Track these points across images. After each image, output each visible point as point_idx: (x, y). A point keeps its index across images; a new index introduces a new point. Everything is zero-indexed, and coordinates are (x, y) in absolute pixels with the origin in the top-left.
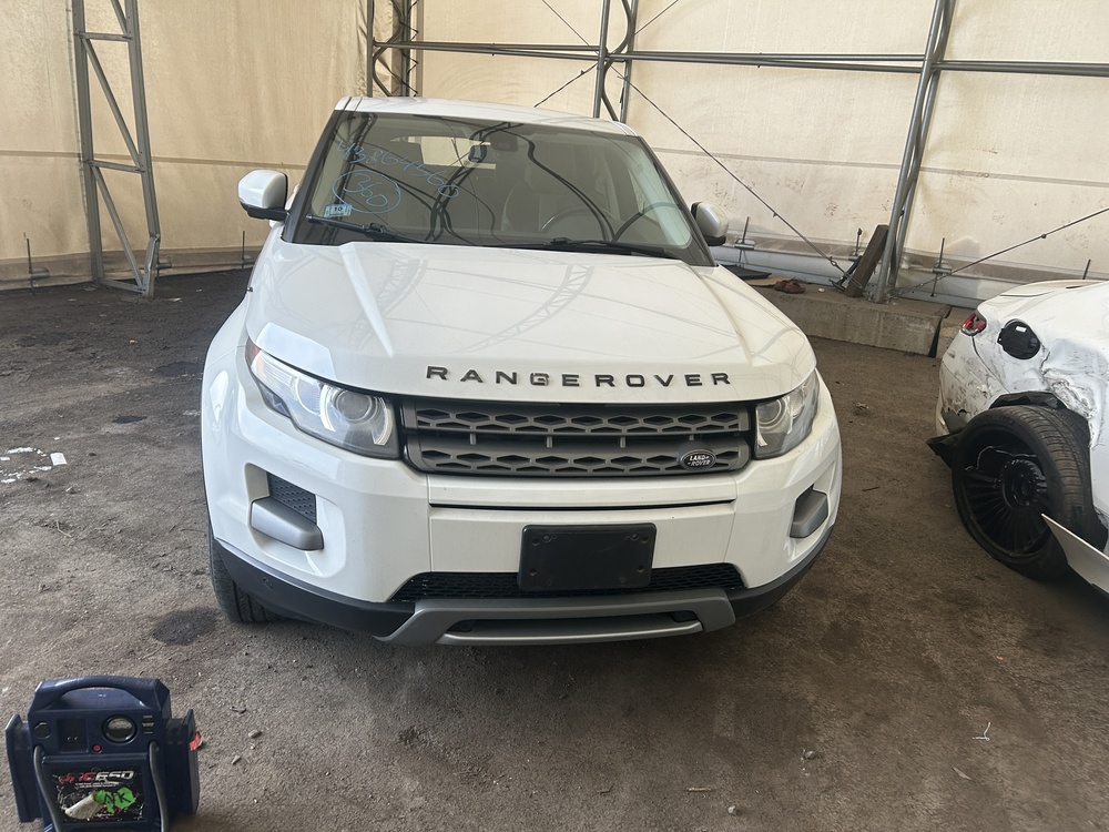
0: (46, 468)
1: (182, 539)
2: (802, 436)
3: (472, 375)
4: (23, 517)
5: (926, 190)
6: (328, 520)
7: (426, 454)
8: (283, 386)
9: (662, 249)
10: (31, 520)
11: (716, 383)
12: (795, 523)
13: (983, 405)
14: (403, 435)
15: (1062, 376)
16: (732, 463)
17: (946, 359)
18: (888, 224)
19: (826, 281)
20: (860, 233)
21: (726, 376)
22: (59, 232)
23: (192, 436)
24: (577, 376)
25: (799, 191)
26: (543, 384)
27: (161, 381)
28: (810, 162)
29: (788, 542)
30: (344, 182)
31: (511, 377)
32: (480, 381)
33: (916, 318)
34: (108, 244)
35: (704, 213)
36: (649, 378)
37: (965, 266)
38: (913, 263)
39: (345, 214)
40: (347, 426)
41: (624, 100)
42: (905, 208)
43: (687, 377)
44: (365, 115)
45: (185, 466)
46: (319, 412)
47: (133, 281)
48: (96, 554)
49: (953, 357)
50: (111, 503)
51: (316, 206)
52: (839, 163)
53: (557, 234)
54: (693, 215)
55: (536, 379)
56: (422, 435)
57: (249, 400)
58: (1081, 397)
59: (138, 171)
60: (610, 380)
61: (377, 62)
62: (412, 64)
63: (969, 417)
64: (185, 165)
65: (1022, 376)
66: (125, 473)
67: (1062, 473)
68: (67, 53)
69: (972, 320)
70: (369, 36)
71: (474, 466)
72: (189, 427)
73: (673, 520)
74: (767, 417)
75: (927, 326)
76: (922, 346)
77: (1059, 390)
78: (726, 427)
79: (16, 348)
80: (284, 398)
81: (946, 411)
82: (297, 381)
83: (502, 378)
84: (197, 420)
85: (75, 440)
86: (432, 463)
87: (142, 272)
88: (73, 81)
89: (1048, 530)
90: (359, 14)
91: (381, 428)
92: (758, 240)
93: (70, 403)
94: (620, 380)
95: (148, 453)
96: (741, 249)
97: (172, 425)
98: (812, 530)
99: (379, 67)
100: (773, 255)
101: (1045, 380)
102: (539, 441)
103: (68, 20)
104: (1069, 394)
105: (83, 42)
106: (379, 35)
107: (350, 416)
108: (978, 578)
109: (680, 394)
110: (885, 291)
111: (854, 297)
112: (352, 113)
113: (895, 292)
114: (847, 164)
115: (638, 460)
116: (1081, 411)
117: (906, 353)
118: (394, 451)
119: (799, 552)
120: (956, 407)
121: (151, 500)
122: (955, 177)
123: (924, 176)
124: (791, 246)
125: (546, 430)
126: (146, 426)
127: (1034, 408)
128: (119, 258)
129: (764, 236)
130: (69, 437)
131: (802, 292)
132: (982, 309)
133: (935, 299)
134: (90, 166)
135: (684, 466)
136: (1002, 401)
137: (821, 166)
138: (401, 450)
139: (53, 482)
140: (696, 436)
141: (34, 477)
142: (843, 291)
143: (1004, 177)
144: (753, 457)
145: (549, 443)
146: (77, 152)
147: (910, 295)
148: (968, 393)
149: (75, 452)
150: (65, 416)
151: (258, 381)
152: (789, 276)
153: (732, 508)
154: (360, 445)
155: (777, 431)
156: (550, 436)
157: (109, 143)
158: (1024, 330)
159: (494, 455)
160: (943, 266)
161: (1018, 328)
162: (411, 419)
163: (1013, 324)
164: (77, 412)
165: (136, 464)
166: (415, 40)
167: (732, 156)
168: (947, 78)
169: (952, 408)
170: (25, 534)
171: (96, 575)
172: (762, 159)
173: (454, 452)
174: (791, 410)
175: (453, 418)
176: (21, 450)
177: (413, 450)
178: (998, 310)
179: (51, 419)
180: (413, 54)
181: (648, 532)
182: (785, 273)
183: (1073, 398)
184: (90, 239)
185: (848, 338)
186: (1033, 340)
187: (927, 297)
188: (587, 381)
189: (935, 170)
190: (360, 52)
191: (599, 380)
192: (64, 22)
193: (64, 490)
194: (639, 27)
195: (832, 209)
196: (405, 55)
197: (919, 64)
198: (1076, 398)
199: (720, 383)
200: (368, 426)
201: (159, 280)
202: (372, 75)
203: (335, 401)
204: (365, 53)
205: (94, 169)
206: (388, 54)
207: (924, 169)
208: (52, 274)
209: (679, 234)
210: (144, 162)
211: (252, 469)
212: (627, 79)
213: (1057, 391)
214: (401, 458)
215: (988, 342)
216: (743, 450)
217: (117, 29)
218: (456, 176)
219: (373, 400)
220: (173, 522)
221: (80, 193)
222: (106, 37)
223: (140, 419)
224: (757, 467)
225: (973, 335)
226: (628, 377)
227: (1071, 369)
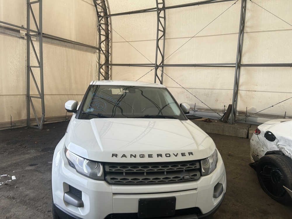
0: (10, 181)
1: (45, 201)
2: (214, 168)
3: (124, 156)
4: (3, 195)
5: (240, 95)
6: (85, 198)
7: (112, 179)
8: (74, 160)
9: (173, 116)
10: (5, 196)
11: (189, 155)
12: (215, 194)
13: (263, 154)
14: (105, 173)
15: (283, 146)
16: (196, 177)
17: (251, 141)
18: (232, 104)
19: (217, 119)
20: (225, 106)
21: (192, 153)
22: (19, 114)
23: (49, 169)
24: (152, 155)
25: (208, 96)
26: (143, 157)
27: (43, 153)
28: (210, 89)
29: (213, 199)
30: (92, 103)
31: (134, 155)
32: (126, 157)
33: (242, 128)
34: (32, 116)
35: (183, 106)
36: (171, 154)
37: (253, 114)
38: (240, 113)
39: (92, 111)
40: (90, 171)
41: (162, 76)
42: (236, 100)
43: (182, 154)
44: (97, 86)
45: (47, 178)
46: (83, 167)
47: (37, 126)
48: (22, 207)
49: (253, 140)
50: (27, 191)
51: (84, 109)
52: (217, 89)
53: (146, 113)
54: (181, 107)
55: (141, 156)
56: (111, 173)
57: (65, 164)
58: (289, 152)
59: (40, 98)
60: (161, 155)
61: (101, 69)
62: (109, 69)
63: (260, 157)
64: (52, 96)
65: (272, 146)
66: (31, 181)
67: (287, 174)
68: (25, 71)
69: (257, 130)
70: (99, 63)
71: (125, 181)
72: (49, 166)
73: (181, 195)
74: (204, 163)
75: (245, 130)
76: (245, 136)
77: (283, 150)
78: (193, 167)
79: (5, 145)
80: (74, 164)
81: (253, 155)
82: (78, 159)
83: (132, 156)
84: (51, 164)
85: (19, 172)
86: (113, 181)
87: (40, 123)
88: (26, 77)
89: (286, 191)
90: (97, 58)
91: (99, 171)
92: (198, 109)
93: (18, 161)
94: (164, 155)
95: (37, 175)
96: (194, 111)
97: (45, 166)
98: (219, 195)
99: (101, 70)
100: (203, 112)
101: (278, 147)
102: (142, 174)
103: (25, 63)
104: (285, 151)
105: (29, 68)
106: (101, 63)
107: (91, 168)
108: (268, 205)
109: (180, 159)
110: (233, 121)
111: (225, 123)
112: (94, 85)
113: (236, 121)
114: (219, 89)
115: (170, 178)
116: (289, 156)
117: (240, 138)
118: (103, 178)
119: (216, 202)
120: (256, 154)
121: (37, 189)
122: (248, 92)
123: (240, 92)
124: (207, 110)
125: (144, 170)
126: (38, 167)
127: (277, 155)
128: (34, 120)
129: (200, 108)
130: (17, 171)
131: (211, 122)
132: (260, 127)
133: (246, 123)
134: (28, 97)
135: (182, 179)
136: (268, 153)
137: (213, 90)
138: (105, 178)
139: (12, 185)
140: (185, 170)
141: (7, 183)
142: (222, 121)
143: (260, 91)
144: (201, 175)
145: (145, 174)
146: (25, 94)
147: (240, 122)
148: (258, 150)
149: (18, 175)
150: (16, 165)
151: (67, 159)
152: (207, 118)
153: (197, 191)
154: (93, 176)
155: (207, 167)
156: (145, 172)
157: (34, 91)
158: (271, 134)
159: (130, 178)
160: (248, 114)
161: (269, 133)
162: (108, 169)
163: (268, 132)
164: (20, 163)
165: (34, 178)
166: (110, 63)
167: (190, 88)
168: (242, 68)
169: (255, 155)
170: (3, 201)
171: (21, 213)
172: (198, 89)
173: (119, 178)
174: (211, 161)
175: (119, 168)
176: (4, 175)
177: (108, 178)
178: (263, 128)
179: (13, 166)
180: (110, 67)
181: (174, 199)
182: (206, 117)
183: (286, 153)
184: (27, 115)
185: (225, 134)
186: (273, 136)
187: (244, 122)
188: (155, 156)
189: (242, 90)
190: (97, 67)
191: (158, 155)
192: (25, 64)
193: (14, 187)
194: (165, 59)
195: (217, 100)
196: (108, 67)
197: (235, 65)
198: (287, 152)
199: (191, 155)
200: (96, 171)
201: (44, 125)
202: (100, 72)
203: (88, 164)
204: (98, 67)
205: (29, 98)
206: (104, 67)
207: (239, 90)
208: (16, 125)
209: (177, 112)
210: (42, 96)
211: (65, 184)
212: (162, 71)
213: (282, 151)
214: (105, 180)
215: (262, 136)
216: (198, 174)
217: (37, 65)
218: (120, 98)
219: (98, 164)
220: (43, 195)
221: (26, 104)
222: (35, 67)
223: (36, 165)
224: (203, 178)
225: (257, 135)
226: (166, 154)
227: (285, 144)
